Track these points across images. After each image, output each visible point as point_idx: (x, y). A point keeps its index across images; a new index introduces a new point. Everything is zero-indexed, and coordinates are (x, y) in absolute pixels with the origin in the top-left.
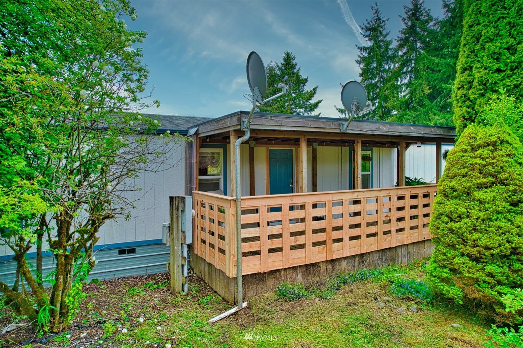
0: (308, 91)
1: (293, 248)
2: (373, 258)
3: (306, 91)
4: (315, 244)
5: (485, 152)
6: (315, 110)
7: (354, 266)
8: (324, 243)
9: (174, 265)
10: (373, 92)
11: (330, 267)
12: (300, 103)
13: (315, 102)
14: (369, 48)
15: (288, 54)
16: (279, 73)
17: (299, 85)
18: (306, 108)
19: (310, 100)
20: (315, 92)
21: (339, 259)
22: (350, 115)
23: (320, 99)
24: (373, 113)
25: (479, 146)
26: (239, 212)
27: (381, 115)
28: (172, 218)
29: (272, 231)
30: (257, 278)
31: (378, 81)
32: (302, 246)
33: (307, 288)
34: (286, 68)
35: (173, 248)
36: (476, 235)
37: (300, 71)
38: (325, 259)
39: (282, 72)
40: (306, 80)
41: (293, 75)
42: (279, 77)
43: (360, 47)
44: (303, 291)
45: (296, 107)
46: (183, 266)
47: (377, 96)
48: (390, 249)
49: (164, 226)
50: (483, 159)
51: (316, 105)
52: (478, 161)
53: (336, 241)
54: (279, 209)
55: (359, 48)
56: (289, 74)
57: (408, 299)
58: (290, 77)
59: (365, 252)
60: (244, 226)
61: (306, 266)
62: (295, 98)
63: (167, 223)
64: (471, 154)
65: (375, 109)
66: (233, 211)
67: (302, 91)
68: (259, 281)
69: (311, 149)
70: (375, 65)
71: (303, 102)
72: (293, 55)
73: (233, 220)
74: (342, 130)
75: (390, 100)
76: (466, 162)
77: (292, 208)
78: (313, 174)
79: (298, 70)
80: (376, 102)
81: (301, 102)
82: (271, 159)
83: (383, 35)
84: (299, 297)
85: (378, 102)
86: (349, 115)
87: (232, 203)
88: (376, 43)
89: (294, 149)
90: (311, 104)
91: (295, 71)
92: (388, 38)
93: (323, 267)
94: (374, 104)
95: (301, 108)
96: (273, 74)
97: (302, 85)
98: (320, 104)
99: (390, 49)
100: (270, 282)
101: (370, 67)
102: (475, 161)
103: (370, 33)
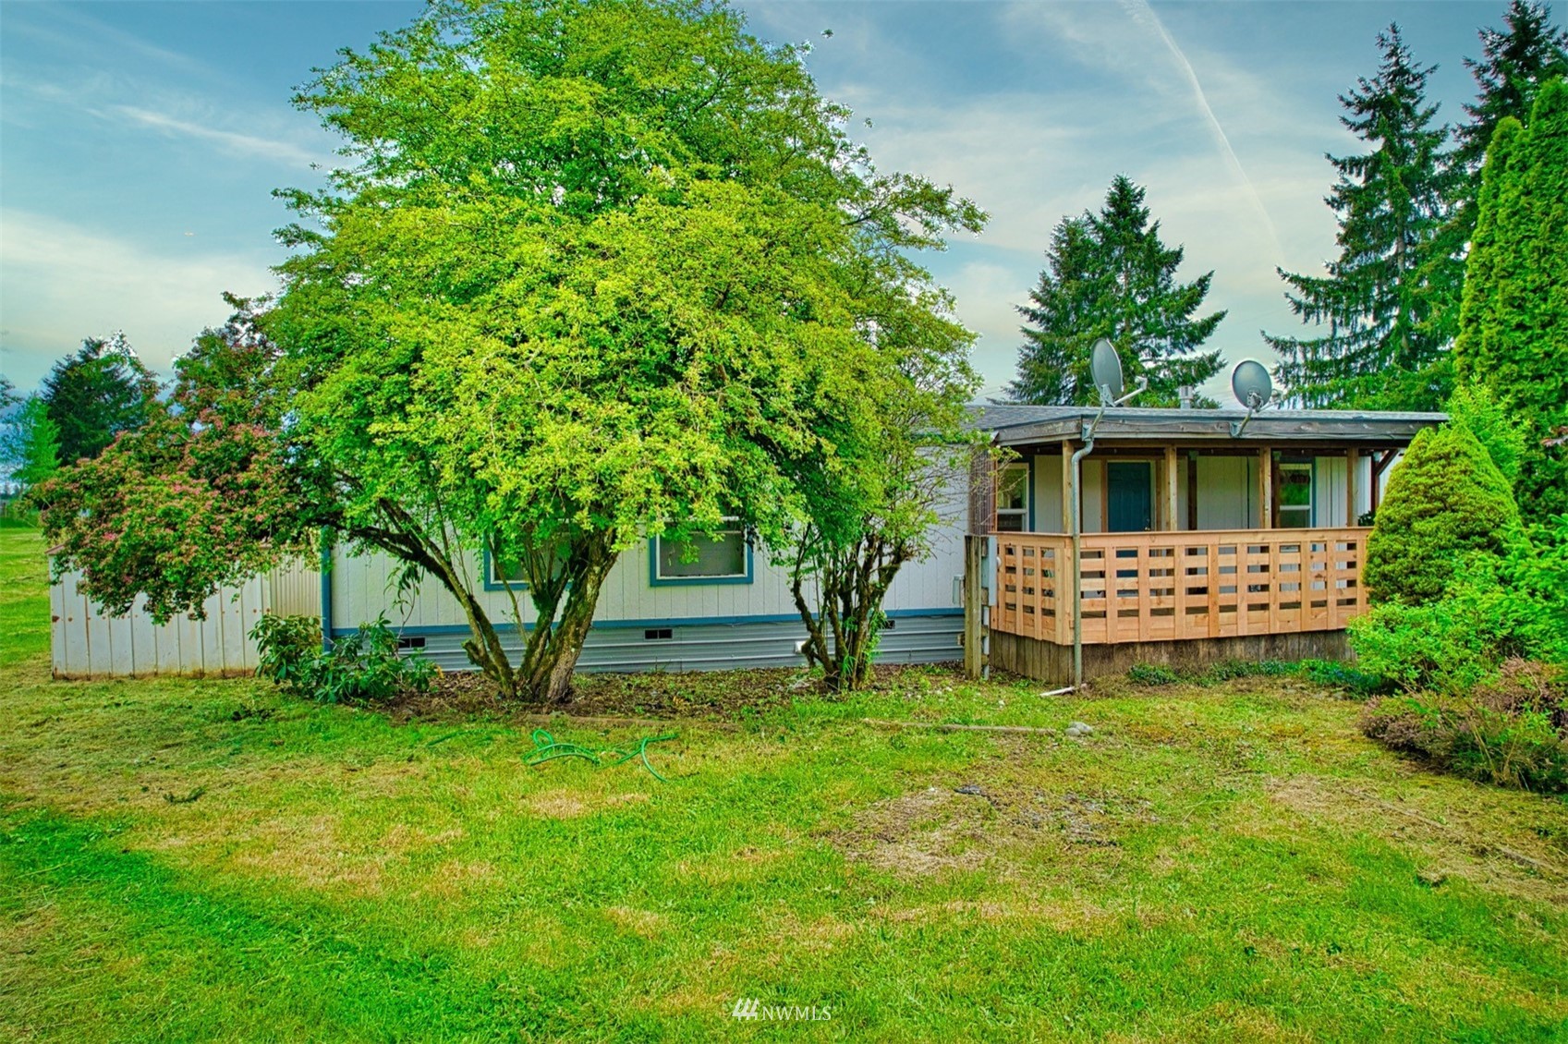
0: (1182, 288)
1: (1155, 612)
2: (1292, 644)
3: (1177, 288)
4: (1190, 611)
5: (1433, 468)
6: (1204, 340)
7: (1257, 654)
8: (1204, 610)
9: (971, 636)
10: (1380, 288)
11: (1214, 650)
12: (1158, 323)
13: (1206, 318)
14: (1366, 161)
15: (1122, 186)
16: (1096, 239)
17: (1157, 272)
18: (1176, 336)
19: (1188, 312)
20: (1203, 289)
21: (1231, 639)
22: (1309, 355)
23: (1218, 311)
24: (1378, 349)
25: (1429, 460)
26: (1078, 554)
27: (1406, 352)
28: (969, 567)
29: (1122, 585)
30: (1099, 652)
31: (1397, 254)
32: (1169, 612)
33: (1177, 672)
34: (1117, 226)
35: (971, 610)
36: (1412, 579)
37: (1158, 232)
38: (1206, 636)
39: (1108, 240)
40: (1177, 256)
41: (1138, 245)
42: (1096, 250)
43: (1340, 158)
44: (1171, 675)
45: (1147, 334)
46: (983, 638)
47: (1395, 296)
48: (1326, 633)
49: (956, 579)
50: (1431, 477)
51: (1208, 327)
52: (1423, 480)
53: (1224, 609)
54: (1133, 554)
55: (1336, 163)
56: (1125, 242)
57: (1334, 685)
58: (1130, 248)
59: (1277, 632)
60: (1084, 575)
61: (1176, 643)
62: (1143, 309)
63: (961, 576)
64: (1417, 471)
65: (1387, 336)
66: (1068, 552)
67: (1166, 288)
68: (1103, 658)
69: (1185, 461)
70: (1386, 207)
71: (1167, 319)
72: (1135, 184)
73: (1069, 565)
74: (1235, 435)
75: (1431, 310)
76: (1409, 482)
77: (1152, 553)
78: (1190, 507)
79: (1153, 230)
80: (1390, 317)
81: (1163, 318)
82: (1110, 480)
83: (1414, 119)
84: (1164, 681)
85: (1397, 317)
86: (1305, 357)
87: (1067, 541)
88: (1389, 146)
89: (1152, 463)
90: (1192, 325)
91: (1144, 231)
92: (1432, 126)
93: (1203, 649)
94: (1384, 322)
95: (1162, 335)
96: (1079, 243)
97: (1164, 270)
98: (1219, 324)
99: (1437, 158)
100: (1119, 661)
101: (1372, 215)
102: (1419, 480)
103: (1374, 115)
